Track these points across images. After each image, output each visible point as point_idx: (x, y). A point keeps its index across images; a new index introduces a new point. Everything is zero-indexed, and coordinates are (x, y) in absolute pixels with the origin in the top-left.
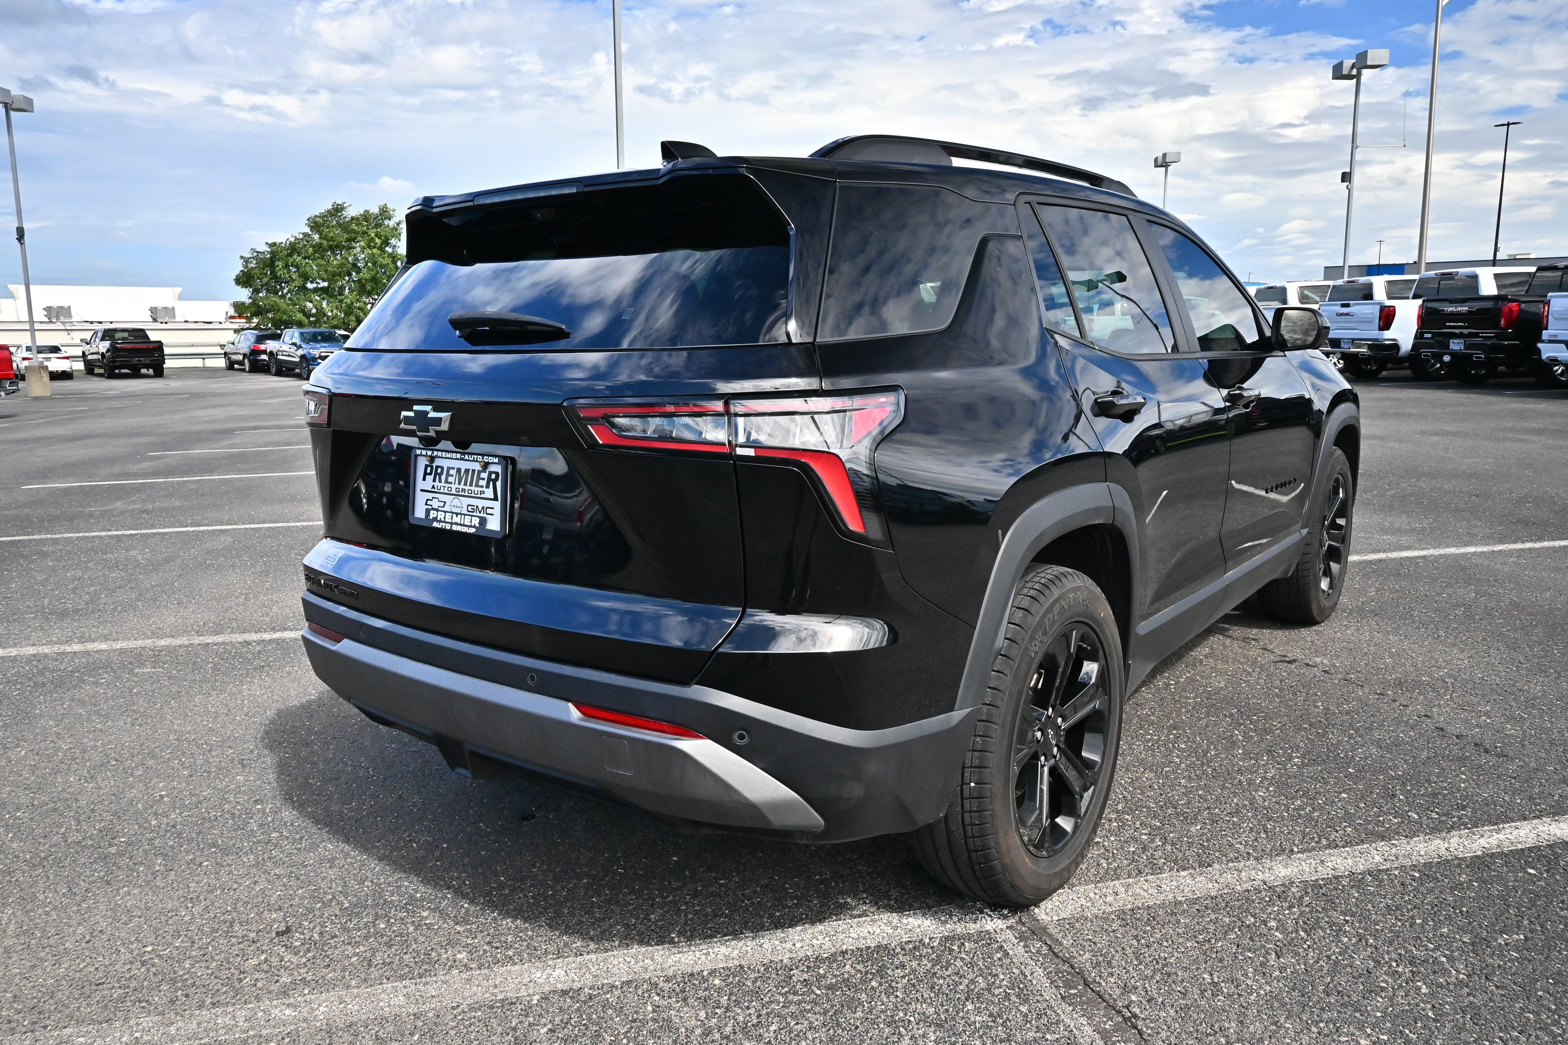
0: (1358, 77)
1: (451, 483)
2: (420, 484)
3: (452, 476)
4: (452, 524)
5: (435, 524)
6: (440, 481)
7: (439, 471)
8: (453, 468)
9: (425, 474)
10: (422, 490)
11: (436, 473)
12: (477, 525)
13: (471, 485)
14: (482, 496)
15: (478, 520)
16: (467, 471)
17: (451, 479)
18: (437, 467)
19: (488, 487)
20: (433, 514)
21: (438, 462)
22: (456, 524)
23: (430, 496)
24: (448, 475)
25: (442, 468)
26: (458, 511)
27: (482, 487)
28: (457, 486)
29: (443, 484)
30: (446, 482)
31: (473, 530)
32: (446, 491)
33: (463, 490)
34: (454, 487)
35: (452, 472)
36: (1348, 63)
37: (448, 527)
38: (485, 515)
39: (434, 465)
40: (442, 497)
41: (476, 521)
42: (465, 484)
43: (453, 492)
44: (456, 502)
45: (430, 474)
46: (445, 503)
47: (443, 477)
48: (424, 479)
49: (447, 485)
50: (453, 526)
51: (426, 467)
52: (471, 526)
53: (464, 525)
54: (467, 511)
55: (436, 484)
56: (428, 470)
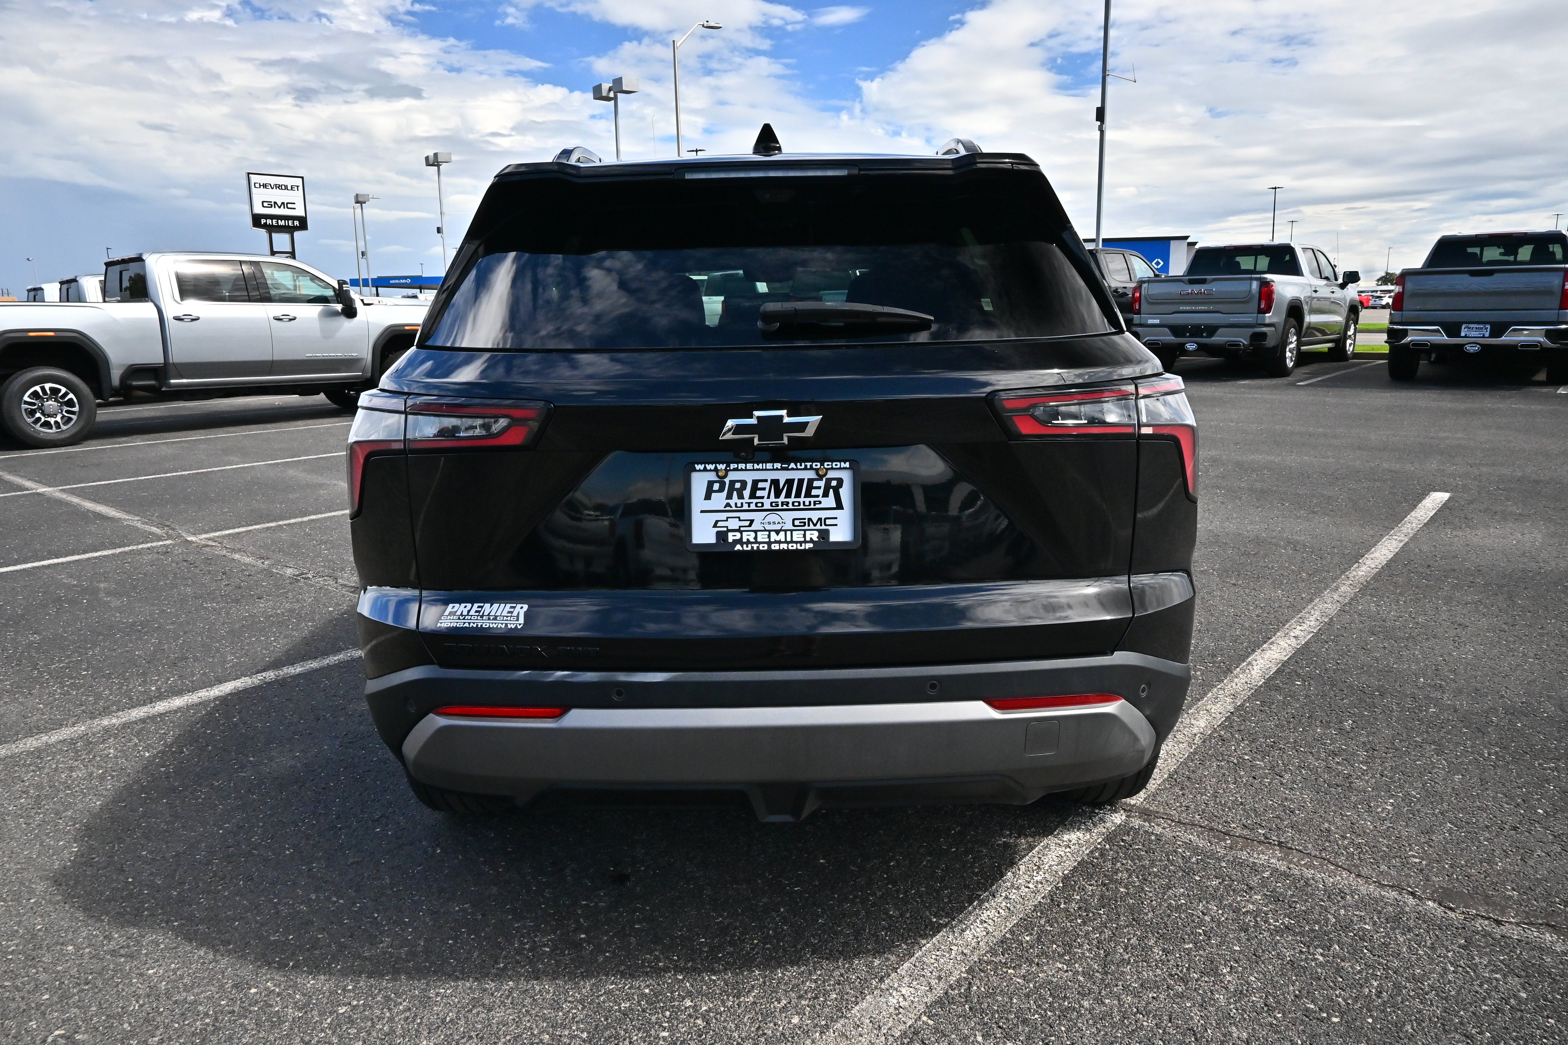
0: (615, 99)
1: (761, 498)
2: (701, 504)
3: (763, 489)
4: (770, 543)
5: (738, 547)
6: (741, 497)
7: (738, 485)
8: (766, 481)
9: (710, 491)
10: (701, 511)
11: (732, 489)
12: (815, 539)
13: (798, 497)
14: (817, 506)
15: (816, 534)
16: (790, 482)
17: (761, 493)
18: (733, 482)
19: (826, 495)
20: (731, 537)
21: (733, 476)
22: (778, 542)
23: (723, 516)
24: (755, 489)
25: (744, 483)
26: (778, 527)
27: (818, 496)
28: (773, 499)
29: (747, 500)
30: (753, 497)
31: (809, 546)
32: (753, 508)
33: (785, 503)
34: (766, 501)
35: (762, 485)
36: (605, 87)
37: (765, 547)
38: (824, 527)
39: (727, 481)
40: (746, 515)
41: (815, 536)
42: (788, 496)
43: (768, 507)
44: (772, 518)
45: (721, 490)
46: (753, 521)
47: (746, 492)
48: (707, 498)
49: (755, 501)
50: (773, 546)
51: (710, 484)
52: (805, 542)
53: (792, 542)
54: (794, 525)
55: (732, 502)
56: (716, 486)
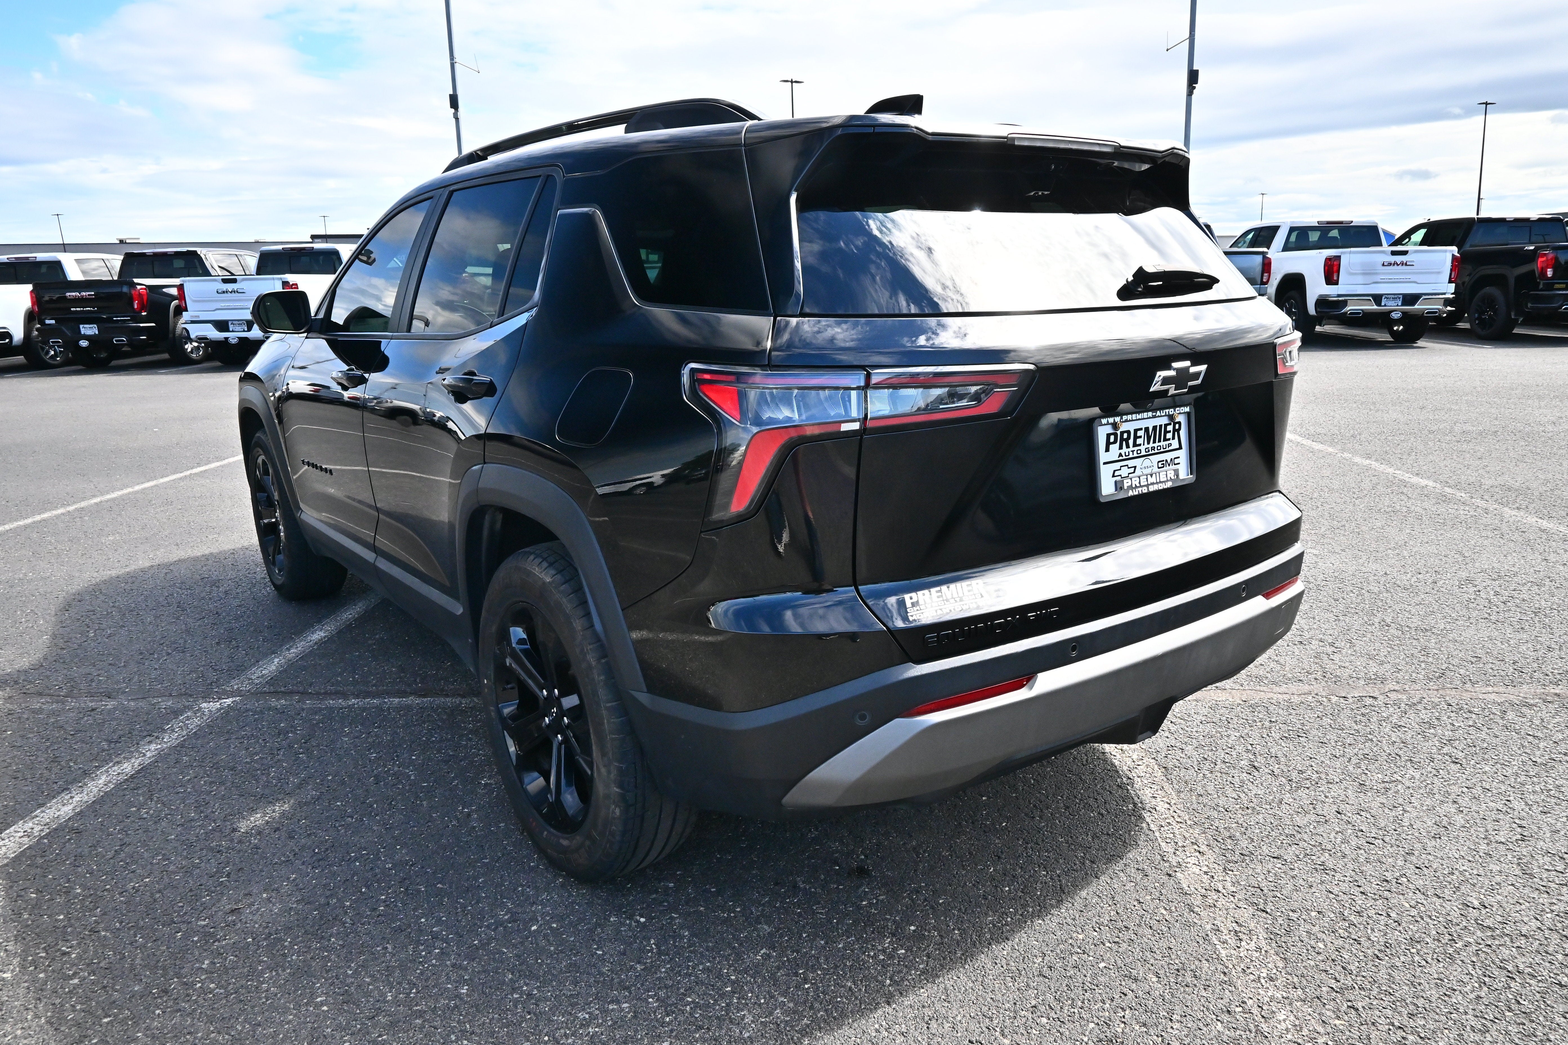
1: (1140, 445)
2: (1103, 456)
3: (1140, 437)
4: (1147, 486)
5: (1129, 494)
6: (1128, 447)
7: (1125, 436)
8: (1141, 429)
9: (1108, 443)
10: (1104, 463)
11: (1122, 439)
12: (1172, 478)
13: (1159, 441)
14: (1170, 448)
15: (1173, 472)
16: (1154, 429)
17: (1139, 441)
18: (1122, 433)
19: (1173, 438)
20: (1125, 484)
21: (1124, 427)
22: (1153, 484)
23: (1117, 466)
24: (1136, 437)
25: (1128, 432)
26: (1151, 470)
27: (1170, 439)
28: (1146, 446)
29: (1131, 448)
30: (1135, 445)
31: (1169, 484)
32: (1135, 455)
33: (1153, 448)
34: (1142, 448)
35: (1140, 433)
37: (1145, 490)
38: (1174, 467)
39: (1119, 432)
40: (1131, 463)
41: (1171, 474)
42: (1154, 442)
43: (1143, 453)
44: (1147, 462)
45: (1115, 442)
46: (1135, 467)
47: (1131, 442)
48: (1107, 450)
49: (1136, 448)
50: (1150, 487)
51: (1108, 436)
52: (1167, 481)
53: (1160, 482)
54: (1159, 468)
55: (1122, 452)
56: (1112, 439)
